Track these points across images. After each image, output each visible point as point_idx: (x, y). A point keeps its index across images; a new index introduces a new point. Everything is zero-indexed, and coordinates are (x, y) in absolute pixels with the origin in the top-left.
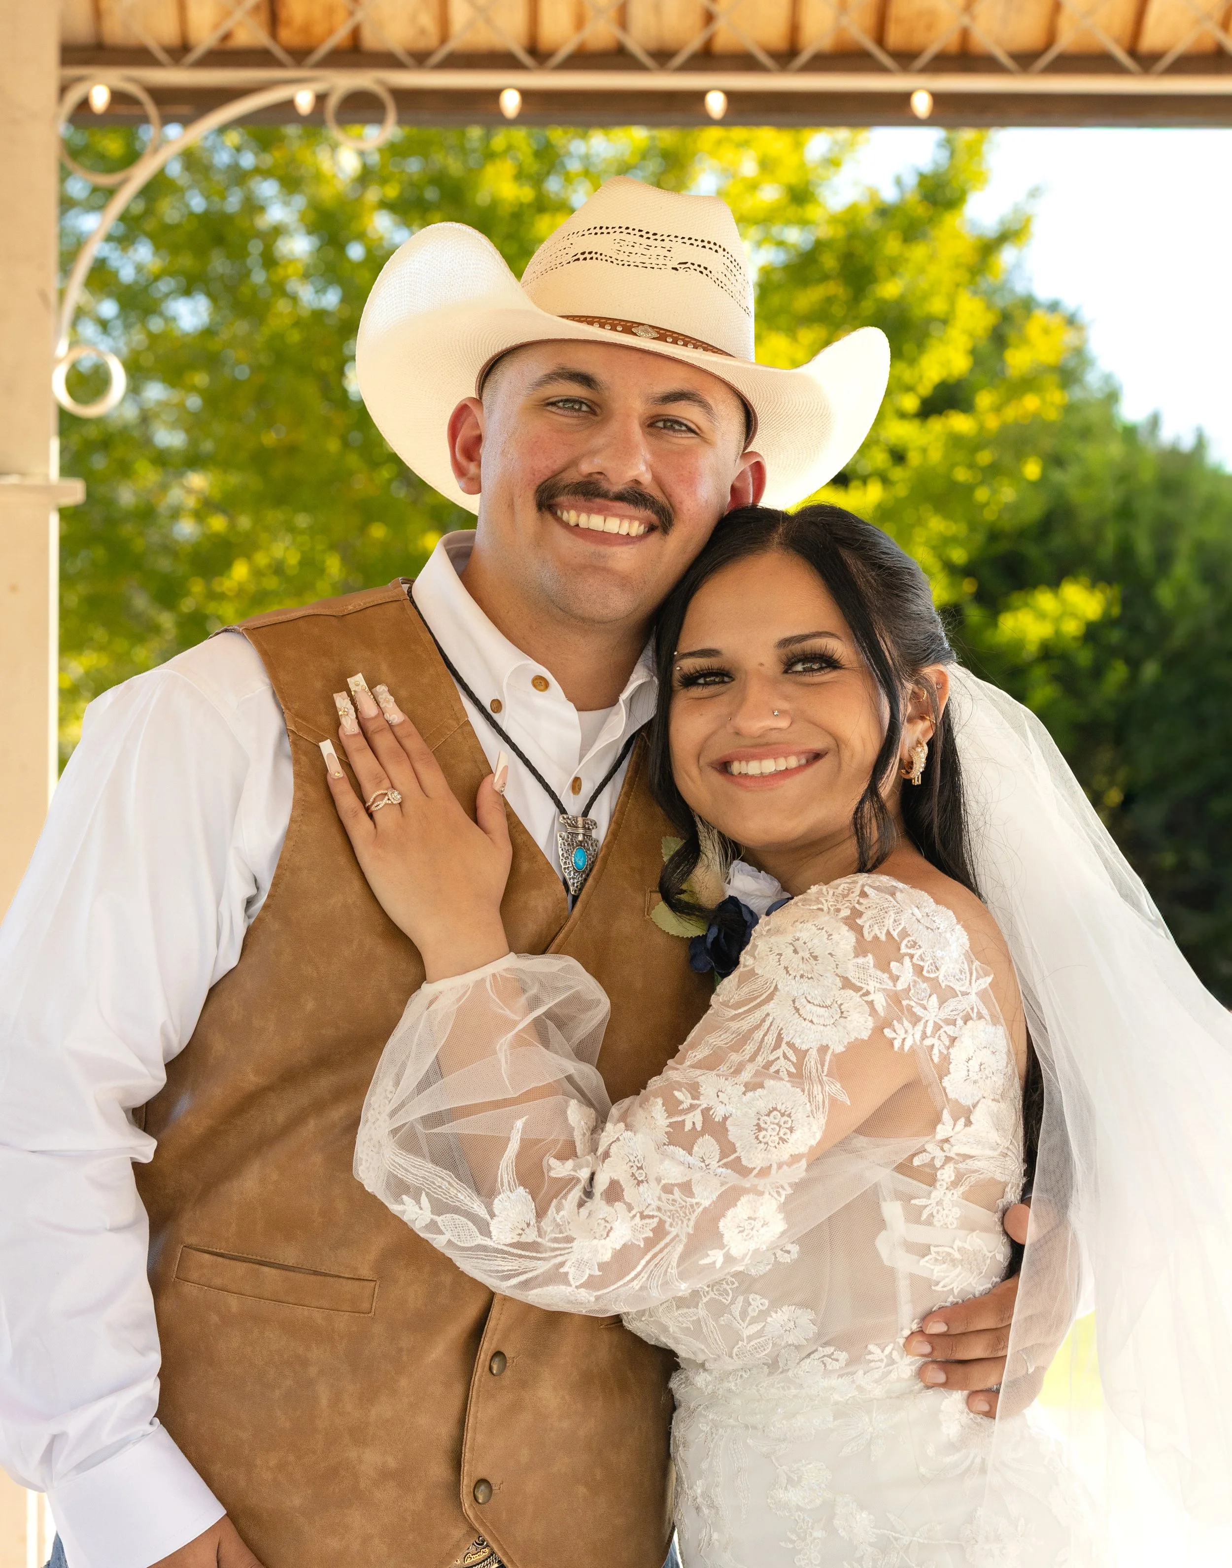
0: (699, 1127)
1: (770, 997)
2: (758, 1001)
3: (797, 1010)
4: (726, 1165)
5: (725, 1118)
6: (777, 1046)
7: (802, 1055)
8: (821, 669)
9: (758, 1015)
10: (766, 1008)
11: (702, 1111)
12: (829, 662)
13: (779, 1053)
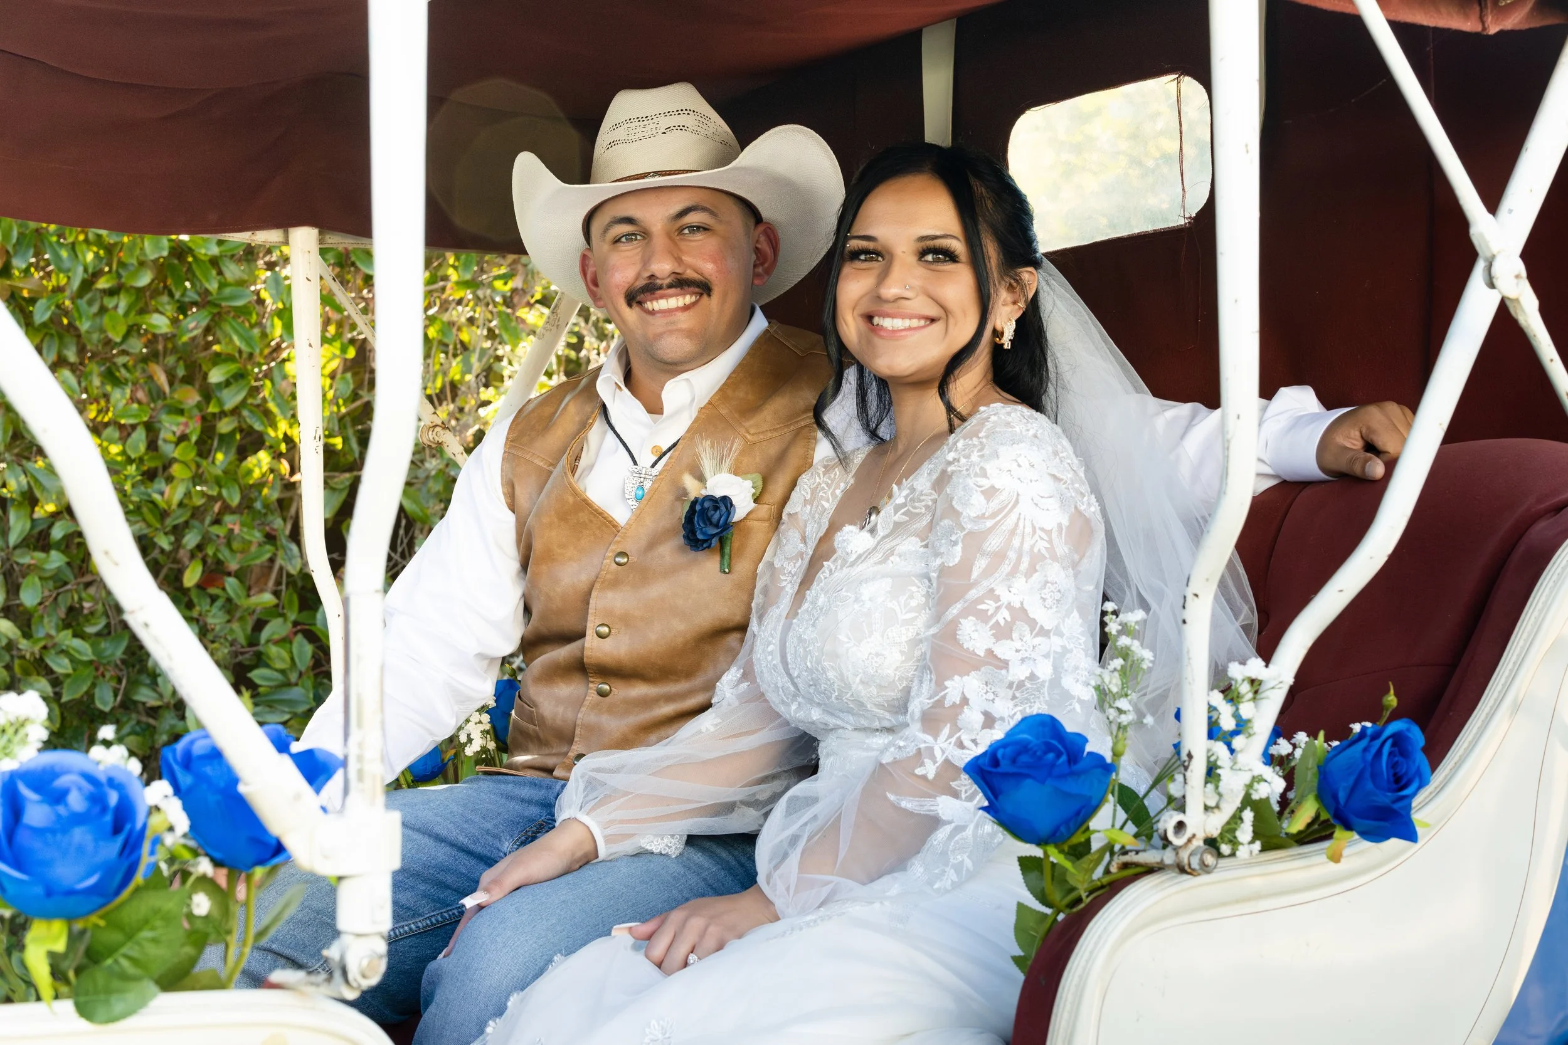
0: (1009, 619)
1: (1017, 502)
2: (1010, 506)
3: (1036, 505)
4: (1037, 635)
5: (1022, 603)
6: (1034, 532)
7: (1048, 533)
8: (945, 261)
9: (1013, 517)
10: (1017, 510)
11: (1006, 607)
12: (950, 256)
13: (1036, 537)
